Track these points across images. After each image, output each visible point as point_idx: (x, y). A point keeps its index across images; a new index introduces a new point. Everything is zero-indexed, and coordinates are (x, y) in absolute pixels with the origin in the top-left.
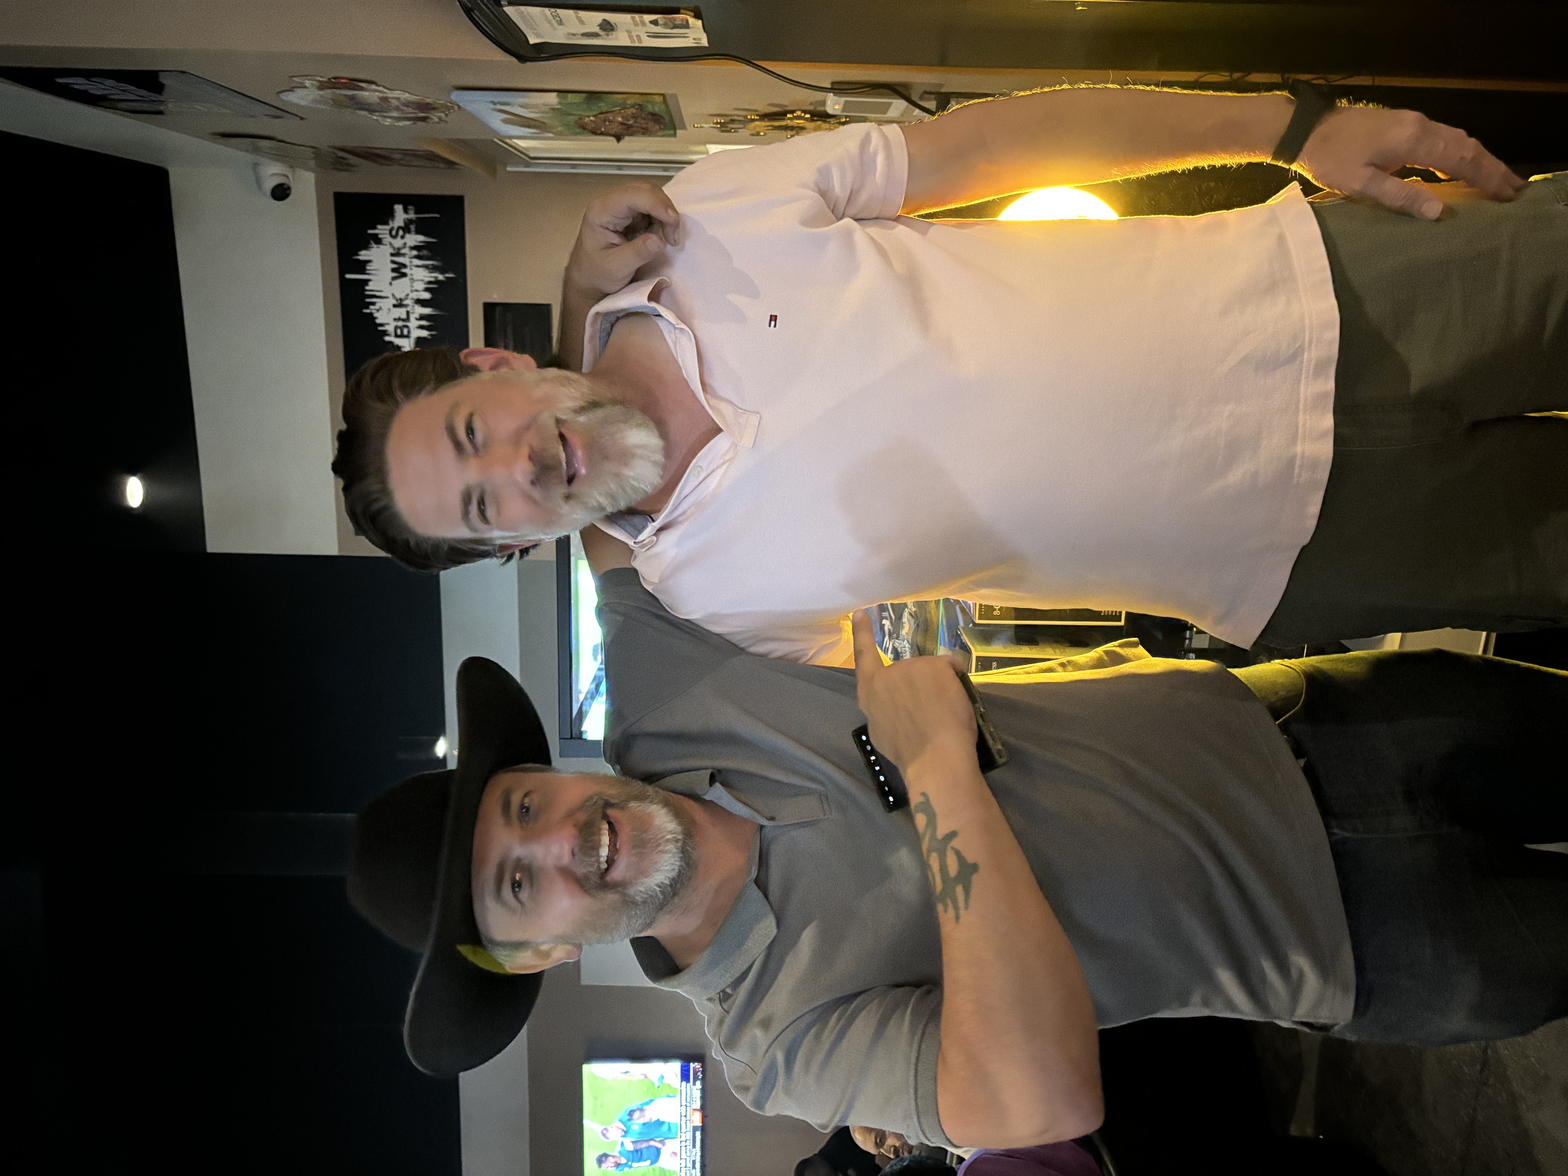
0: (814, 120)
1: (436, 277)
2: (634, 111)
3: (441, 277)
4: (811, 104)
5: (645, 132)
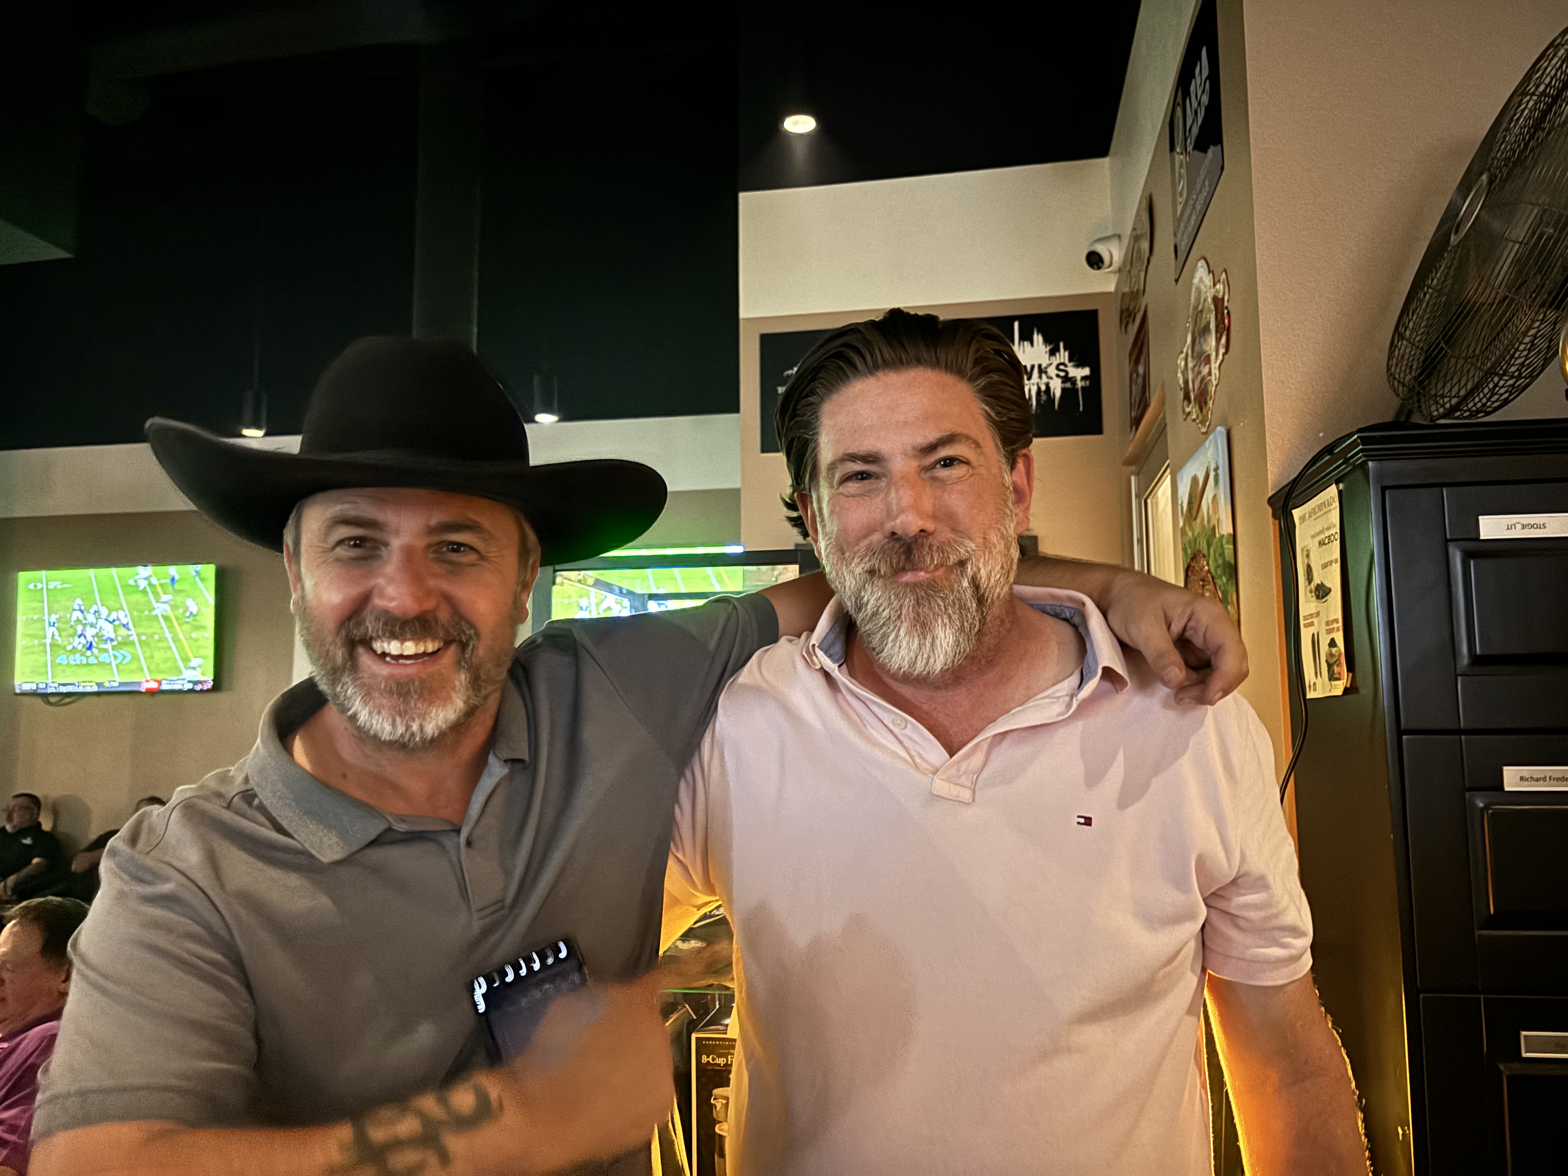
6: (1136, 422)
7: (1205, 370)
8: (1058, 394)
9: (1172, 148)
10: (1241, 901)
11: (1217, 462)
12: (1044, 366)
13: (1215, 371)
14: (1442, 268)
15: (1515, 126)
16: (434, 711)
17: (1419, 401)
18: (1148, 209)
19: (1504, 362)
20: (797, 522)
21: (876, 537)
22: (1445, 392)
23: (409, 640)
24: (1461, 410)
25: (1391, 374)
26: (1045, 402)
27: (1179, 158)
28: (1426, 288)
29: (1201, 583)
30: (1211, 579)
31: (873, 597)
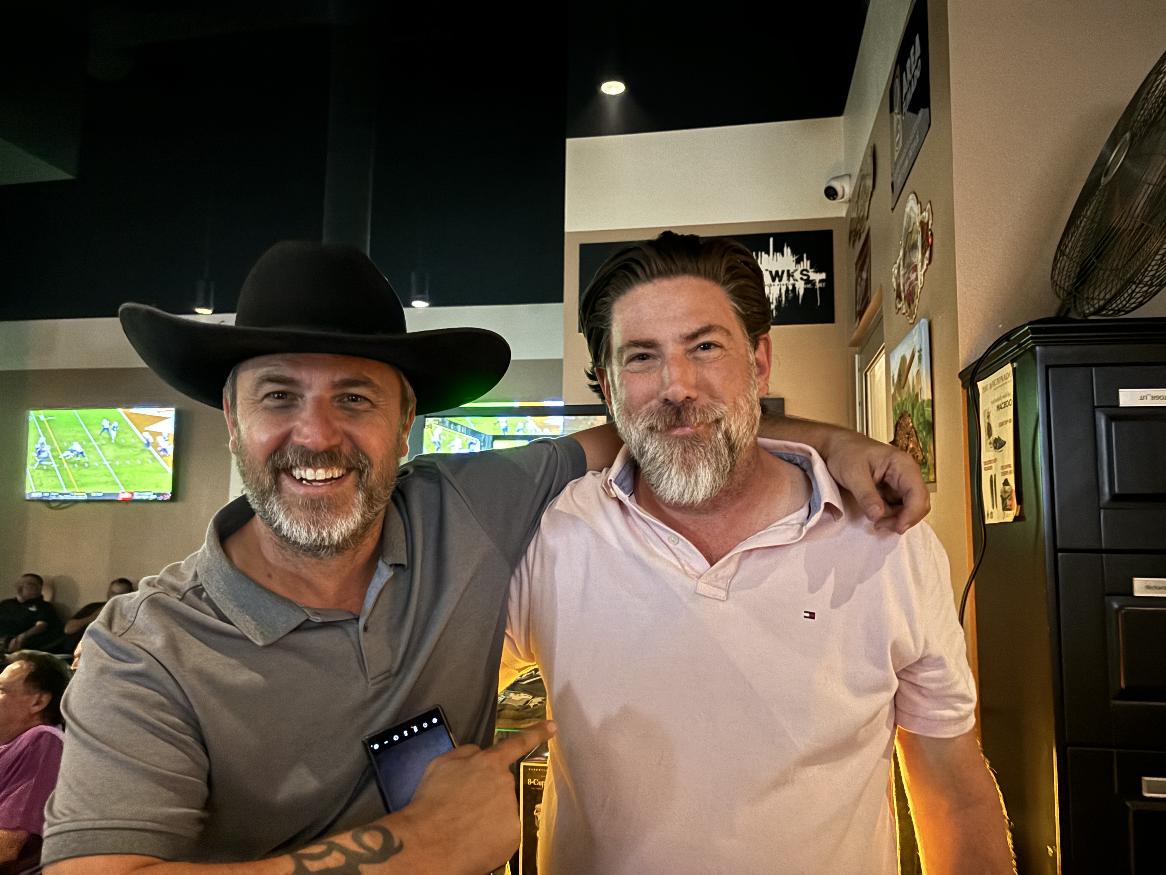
6: (860, 314)
7: (913, 277)
8: (802, 292)
9: (892, 110)
10: (924, 675)
11: (921, 346)
12: (791, 272)
13: (921, 277)
14: (1094, 202)
15: (1151, 97)
16: (339, 521)
17: (1075, 302)
18: (872, 156)
19: (1139, 275)
20: (597, 389)
21: (654, 403)
22: (1095, 296)
23: (319, 468)
24: (1107, 309)
25: (1054, 282)
26: (792, 298)
27: (897, 117)
28: (1082, 217)
29: (907, 436)
30: (914, 433)
31: (652, 447)
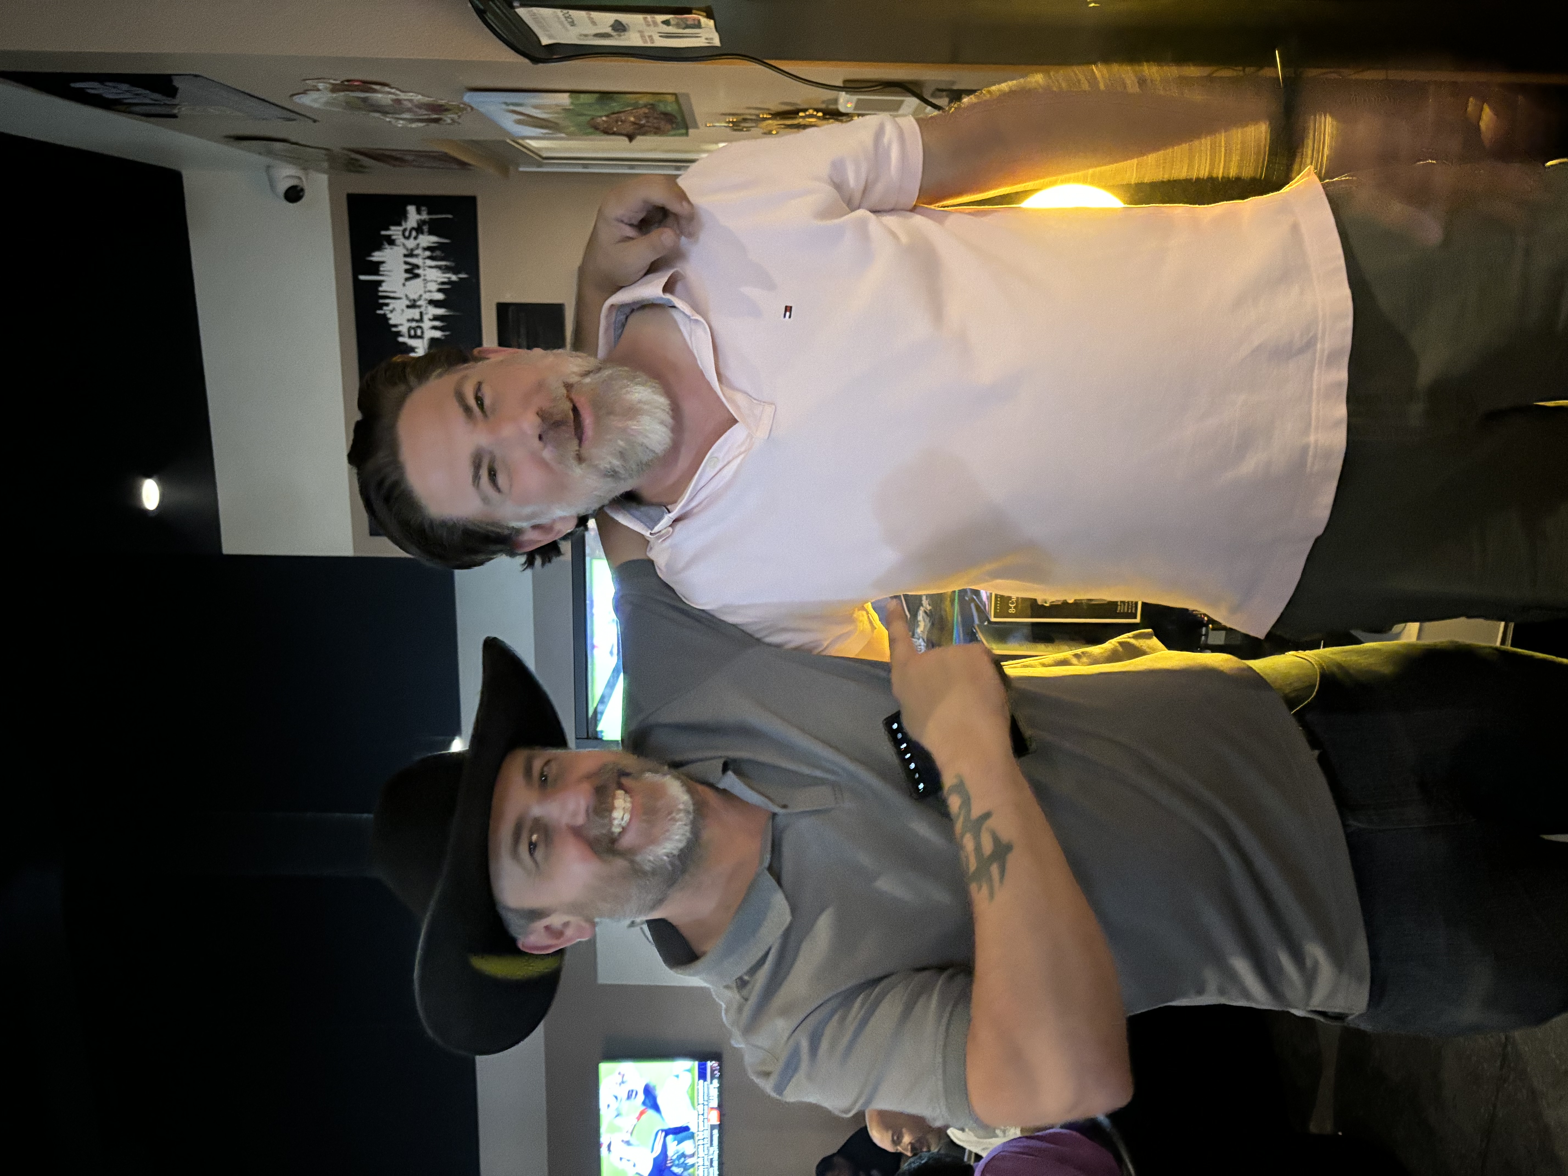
0: (826, 118)
1: (449, 278)
2: (647, 111)
3: (454, 278)
4: (823, 102)
5: (658, 131)
7: (408, 104)
8: (434, 239)
11: (499, 102)
12: (406, 252)
13: (409, 96)
26: (443, 252)
29: (620, 123)
30: (614, 115)
